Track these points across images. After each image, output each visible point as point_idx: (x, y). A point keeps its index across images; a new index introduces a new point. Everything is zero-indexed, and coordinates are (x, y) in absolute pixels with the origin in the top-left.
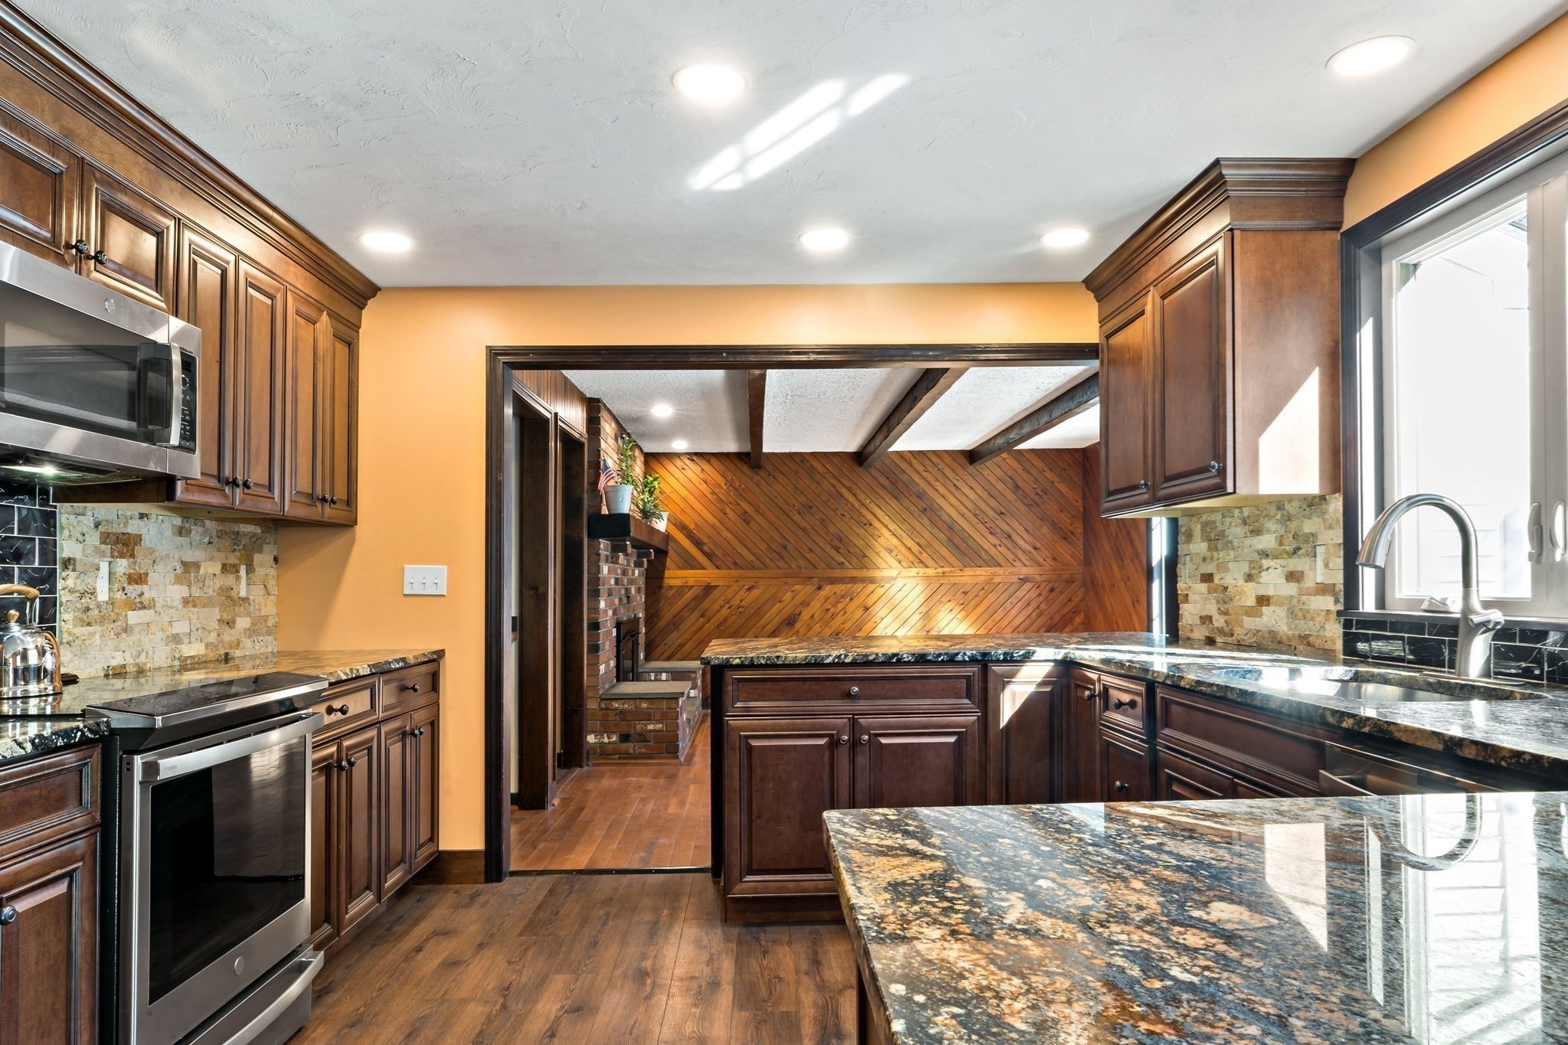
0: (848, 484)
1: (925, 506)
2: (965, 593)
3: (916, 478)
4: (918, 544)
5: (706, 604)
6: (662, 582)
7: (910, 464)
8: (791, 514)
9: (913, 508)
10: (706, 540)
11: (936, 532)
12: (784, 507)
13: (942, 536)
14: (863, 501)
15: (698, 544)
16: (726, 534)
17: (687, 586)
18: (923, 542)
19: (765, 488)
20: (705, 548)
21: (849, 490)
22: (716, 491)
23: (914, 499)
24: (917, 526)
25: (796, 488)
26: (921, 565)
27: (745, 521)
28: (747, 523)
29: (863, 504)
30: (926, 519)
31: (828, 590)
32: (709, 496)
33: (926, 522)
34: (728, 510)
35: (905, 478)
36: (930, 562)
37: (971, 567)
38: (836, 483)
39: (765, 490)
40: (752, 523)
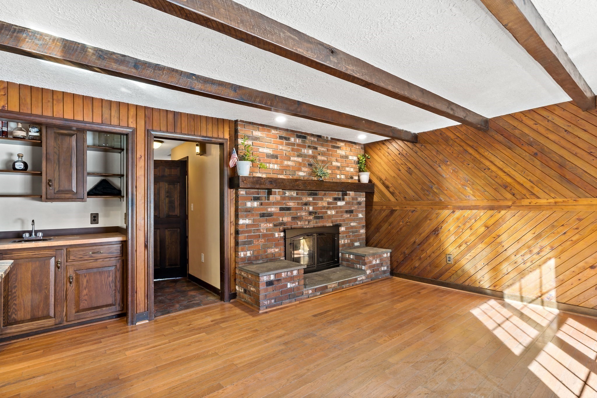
0: (471, 143)
1: (535, 151)
2: (580, 220)
3: (526, 131)
4: (530, 181)
5: (391, 220)
6: (372, 208)
7: (521, 122)
8: (435, 167)
9: (524, 154)
10: (390, 185)
11: (547, 170)
12: (431, 163)
13: (552, 173)
14: (483, 154)
15: (387, 187)
16: (400, 181)
17: (383, 210)
18: (534, 179)
19: (420, 153)
20: (391, 190)
21: (472, 147)
22: (395, 158)
23: (526, 147)
24: (529, 167)
25: (438, 151)
26: (533, 197)
27: (409, 173)
28: (411, 174)
29: (483, 156)
30: (537, 161)
31: (458, 213)
32: (392, 161)
33: (538, 163)
34: (401, 168)
35: (517, 132)
36: (540, 193)
37: (587, 197)
38: (463, 144)
39: (419, 154)
40: (413, 174)
